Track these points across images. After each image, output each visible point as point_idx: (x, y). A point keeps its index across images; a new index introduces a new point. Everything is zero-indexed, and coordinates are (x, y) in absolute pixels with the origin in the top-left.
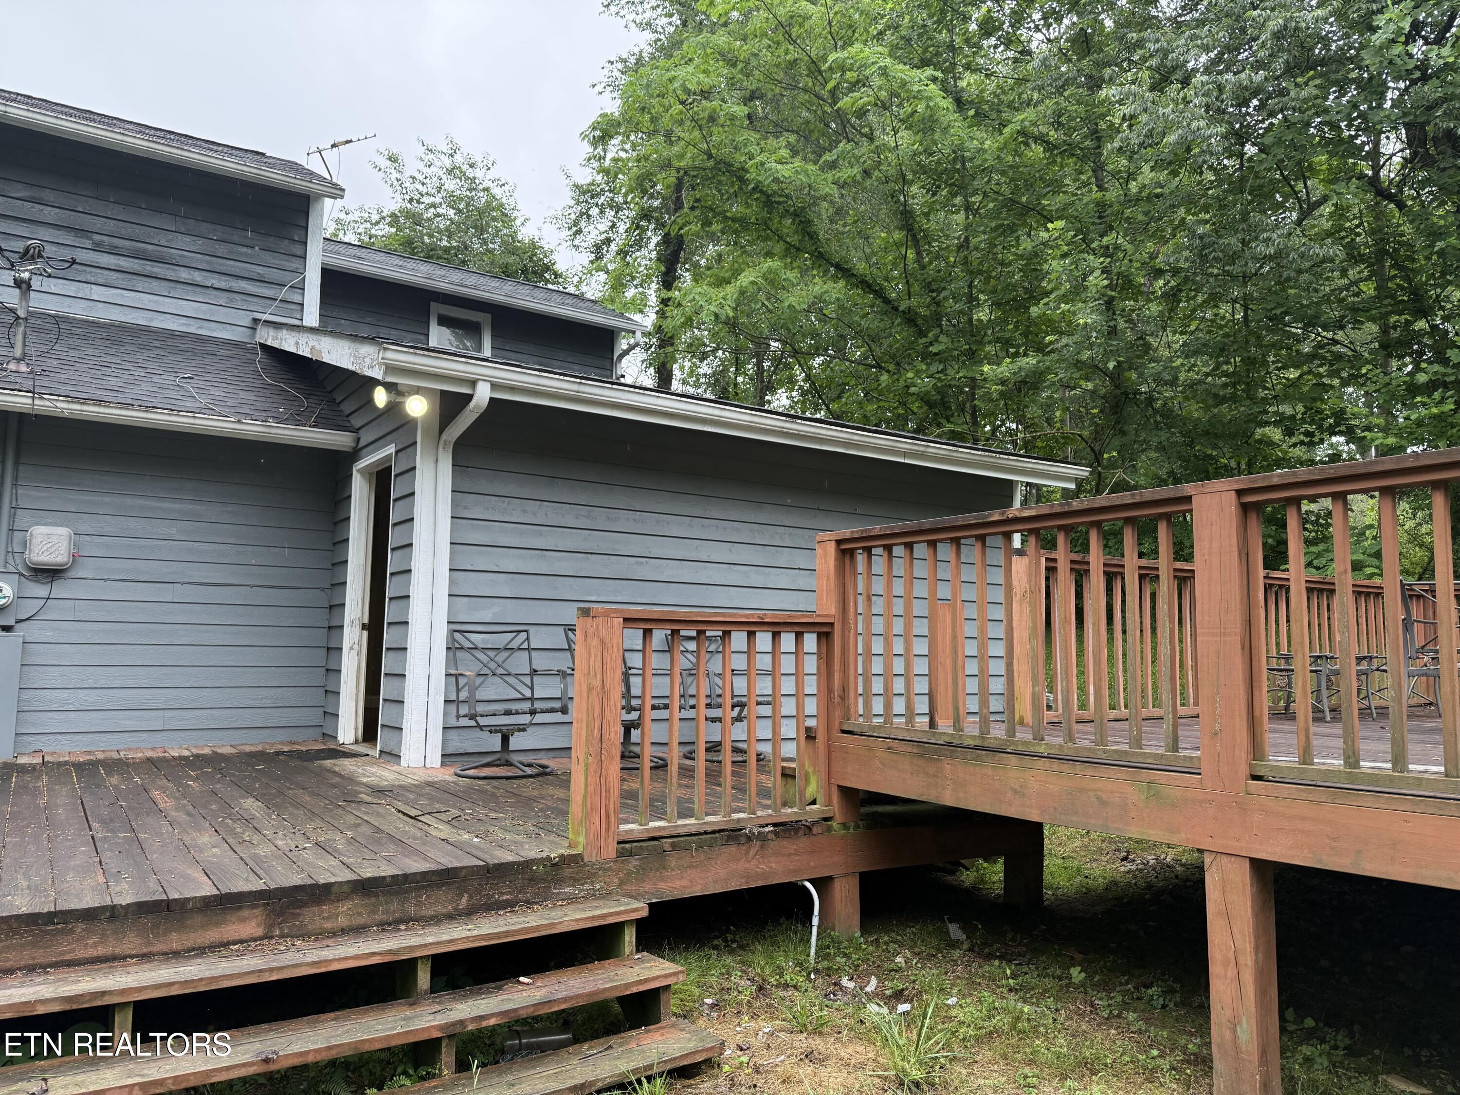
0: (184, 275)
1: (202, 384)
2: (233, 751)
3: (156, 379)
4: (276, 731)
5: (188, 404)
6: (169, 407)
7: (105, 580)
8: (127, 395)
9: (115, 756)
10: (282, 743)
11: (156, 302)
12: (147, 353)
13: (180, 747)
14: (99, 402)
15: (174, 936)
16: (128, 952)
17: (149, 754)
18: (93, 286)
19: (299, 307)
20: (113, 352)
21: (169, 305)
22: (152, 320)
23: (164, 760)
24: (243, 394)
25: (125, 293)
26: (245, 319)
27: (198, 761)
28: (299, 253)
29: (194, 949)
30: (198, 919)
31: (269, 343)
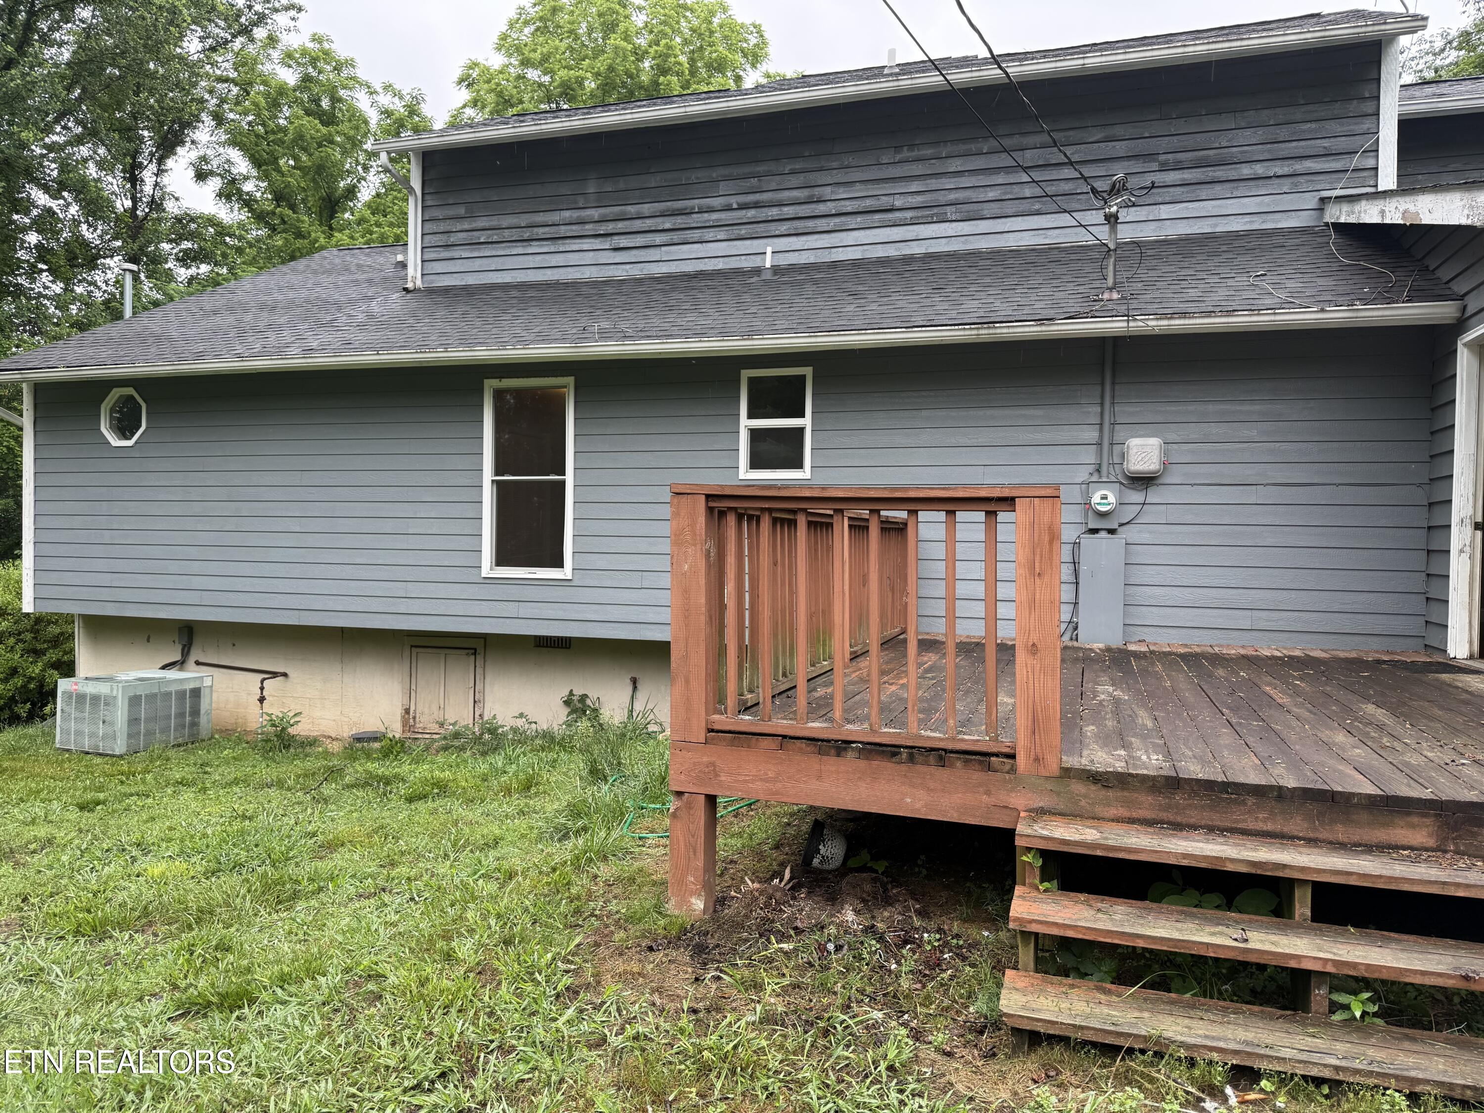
0: (1246, 171)
1: (1276, 279)
2: (1323, 655)
3: (1230, 282)
4: (1370, 639)
5: (1266, 302)
6: (1249, 307)
7: (1192, 485)
8: (1207, 303)
9: (1210, 650)
10: (1377, 652)
11: (1219, 206)
12: (1216, 259)
13: (1269, 648)
14: (1184, 315)
15: (1339, 827)
16: (1296, 833)
17: (1242, 652)
18: (1161, 206)
19: (1373, 173)
20: (1186, 264)
21: (1232, 206)
22: (1216, 225)
23: (1257, 657)
24: (1321, 281)
25: (1190, 205)
26: (1311, 201)
27: (1292, 662)
28: (1370, 111)
29: (1360, 845)
30: (1364, 816)
31: (1342, 220)
